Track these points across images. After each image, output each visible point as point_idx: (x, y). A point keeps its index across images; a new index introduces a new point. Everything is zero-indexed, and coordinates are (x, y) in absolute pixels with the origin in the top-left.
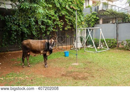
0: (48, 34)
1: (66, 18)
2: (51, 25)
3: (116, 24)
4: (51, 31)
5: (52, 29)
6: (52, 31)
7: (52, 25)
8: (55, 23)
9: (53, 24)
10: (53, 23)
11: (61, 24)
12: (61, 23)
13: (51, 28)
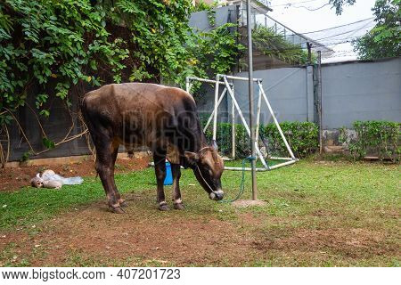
0: (63, 93)
1: (138, 34)
2: (76, 55)
3: (310, 68)
4: (75, 82)
5: (80, 74)
6: (80, 79)
7: (81, 58)
8: (90, 47)
9: (82, 53)
10: (85, 46)
11: (117, 54)
12: (117, 50)
13: (77, 69)
